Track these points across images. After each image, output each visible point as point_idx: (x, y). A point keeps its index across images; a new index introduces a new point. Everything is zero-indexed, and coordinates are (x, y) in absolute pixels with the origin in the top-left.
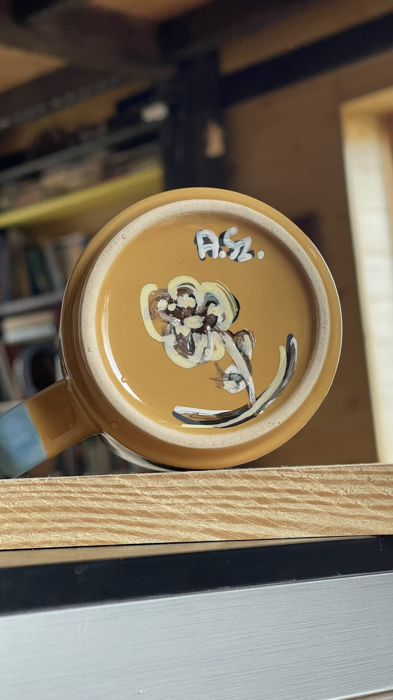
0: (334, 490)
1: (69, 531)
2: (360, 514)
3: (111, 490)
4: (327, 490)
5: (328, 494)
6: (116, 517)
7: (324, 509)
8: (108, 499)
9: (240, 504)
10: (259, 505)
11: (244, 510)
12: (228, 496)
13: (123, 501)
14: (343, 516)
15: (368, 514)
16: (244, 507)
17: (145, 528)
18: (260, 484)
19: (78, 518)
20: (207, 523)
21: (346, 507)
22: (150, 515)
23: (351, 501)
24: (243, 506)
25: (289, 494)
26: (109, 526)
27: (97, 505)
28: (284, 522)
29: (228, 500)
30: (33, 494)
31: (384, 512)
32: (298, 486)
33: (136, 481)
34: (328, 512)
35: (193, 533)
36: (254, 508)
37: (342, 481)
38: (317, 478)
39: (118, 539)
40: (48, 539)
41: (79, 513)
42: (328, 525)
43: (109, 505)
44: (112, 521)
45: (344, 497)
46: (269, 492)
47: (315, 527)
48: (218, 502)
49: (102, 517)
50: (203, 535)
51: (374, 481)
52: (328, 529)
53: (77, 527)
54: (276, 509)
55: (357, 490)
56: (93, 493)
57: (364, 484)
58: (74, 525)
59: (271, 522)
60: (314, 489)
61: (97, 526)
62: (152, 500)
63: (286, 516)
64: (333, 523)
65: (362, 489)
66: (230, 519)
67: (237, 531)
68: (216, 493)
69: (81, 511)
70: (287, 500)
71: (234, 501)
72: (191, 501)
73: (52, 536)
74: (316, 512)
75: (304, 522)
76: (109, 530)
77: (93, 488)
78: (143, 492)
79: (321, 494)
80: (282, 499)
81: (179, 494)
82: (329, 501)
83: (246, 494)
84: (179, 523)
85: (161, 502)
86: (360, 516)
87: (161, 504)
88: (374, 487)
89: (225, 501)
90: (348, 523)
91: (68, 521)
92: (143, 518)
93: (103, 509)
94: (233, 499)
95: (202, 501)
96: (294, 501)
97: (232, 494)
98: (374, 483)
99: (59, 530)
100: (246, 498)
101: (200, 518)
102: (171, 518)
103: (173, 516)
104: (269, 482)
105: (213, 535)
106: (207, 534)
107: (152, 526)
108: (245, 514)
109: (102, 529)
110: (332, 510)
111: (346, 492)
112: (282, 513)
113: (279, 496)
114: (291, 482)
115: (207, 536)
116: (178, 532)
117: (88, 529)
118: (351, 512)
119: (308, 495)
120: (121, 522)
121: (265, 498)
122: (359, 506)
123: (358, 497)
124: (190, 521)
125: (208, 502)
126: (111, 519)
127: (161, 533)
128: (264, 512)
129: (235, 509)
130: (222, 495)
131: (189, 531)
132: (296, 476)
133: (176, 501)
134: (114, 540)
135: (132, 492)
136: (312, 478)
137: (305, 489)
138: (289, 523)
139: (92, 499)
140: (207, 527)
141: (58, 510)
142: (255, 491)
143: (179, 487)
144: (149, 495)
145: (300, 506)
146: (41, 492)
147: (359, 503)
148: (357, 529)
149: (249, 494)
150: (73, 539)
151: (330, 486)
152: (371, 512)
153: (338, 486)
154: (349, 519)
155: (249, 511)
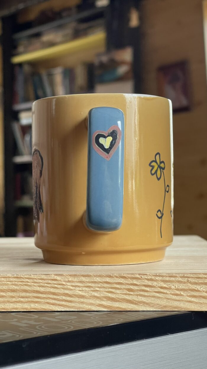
0: (169, 286)
1: (27, 303)
2: (182, 299)
3: (50, 282)
4: (165, 286)
5: (165, 288)
6: (52, 296)
7: (163, 296)
8: (48, 286)
9: (118, 291)
10: (128, 293)
11: (120, 295)
12: (112, 287)
13: (56, 288)
14: (173, 300)
15: (187, 299)
16: (121, 294)
17: (67, 303)
18: (129, 281)
19: (32, 296)
20: (100, 301)
21: (175, 295)
22: (70, 296)
23: (178, 292)
24: (120, 292)
25: (144, 287)
26: (48, 301)
27: (42, 289)
28: (142, 302)
29: (112, 290)
30: (8, 283)
31: (195, 299)
32: (150, 283)
33: (63, 277)
34: (166, 298)
35: (93, 306)
36: (126, 294)
37: (173, 281)
38: (160, 279)
39: (53, 308)
40: (15, 306)
41: (32, 293)
42: (165, 305)
43: (48, 290)
44: (50, 298)
45: (174, 290)
46: (134, 286)
47: (158, 305)
48: (107, 290)
49: (44, 296)
50: (98, 307)
51: (190, 282)
52: (165, 307)
53: (31, 301)
54: (137, 295)
55: (181, 286)
56: (40, 283)
57: (185, 283)
58: (30, 300)
59: (135, 302)
60: (158, 285)
61: (42, 301)
62: (71, 288)
63: (143, 299)
64: (167, 304)
65: (184, 286)
66: (113, 300)
67: (116, 306)
68: (106, 285)
69: (34, 292)
70: (143, 291)
71: (115, 290)
72: (92, 289)
73: (18, 305)
74: (159, 298)
75: (152, 303)
76: (48, 303)
77: (40, 281)
78: (67, 284)
79: (162, 288)
80: (140, 289)
81: (86, 285)
82: (166, 292)
83: (121, 286)
84: (85, 300)
85: (76, 289)
86: (182, 300)
87: (76, 290)
88: (190, 285)
89: (110, 290)
90: (176, 304)
91: (27, 297)
92: (66, 297)
93: (45, 292)
94: (115, 289)
95: (98, 289)
96: (147, 291)
97: (114, 286)
98: (190, 283)
99: (22, 302)
100: (122, 288)
101: (97, 298)
102: (81, 298)
103: (83, 297)
104: (134, 280)
105: (103, 308)
106: (100, 307)
107: (71, 302)
108: (121, 297)
109: (44, 302)
110: (167, 296)
111: (175, 287)
112: (141, 297)
113: (139, 288)
114: (146, 281)
115: (100, 308)
116: (85, 305)
117: (37, 302)
118: (178, 298)
119: (155, 288)
120: (55, 299)
121: (132, 289)
122: (182, 295)
123: (182, 290)
124: (91, 300)
125: (101, 290)
126: (49, 297)
127: (76, 305)
128: (131, 296)
129: (115, 294)
130: (109, 286)
131: (91, 305)
132: (148, 278)
133: (84, 289)
134: (50, 308)
135: (61, 283)
136: (157, 279)
137: (153, 285)
138: (144, 303)
139: (39, 286)
140: (100, 303)
141: (21, 292)
142: (127, 285)
143: (86, 282)
144: (70, 285)
145: (150, 294)
146: (12, 281)
147: (182, 293)
148: (180, 307)
149: (123, 287)
150: (29, 307)
151: (167, 284)
152: (188, 299)
153: (171, 284)
154: (176, 302)
155: (123, 295)
